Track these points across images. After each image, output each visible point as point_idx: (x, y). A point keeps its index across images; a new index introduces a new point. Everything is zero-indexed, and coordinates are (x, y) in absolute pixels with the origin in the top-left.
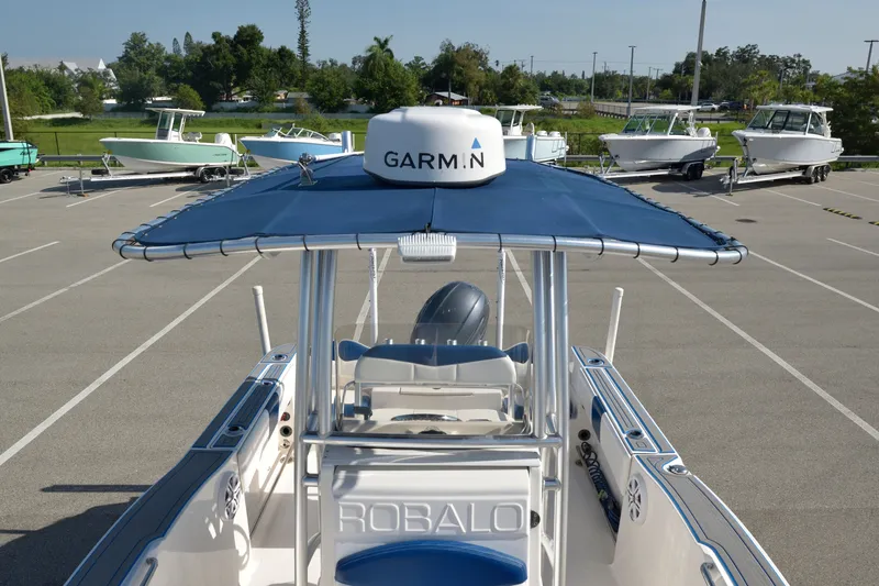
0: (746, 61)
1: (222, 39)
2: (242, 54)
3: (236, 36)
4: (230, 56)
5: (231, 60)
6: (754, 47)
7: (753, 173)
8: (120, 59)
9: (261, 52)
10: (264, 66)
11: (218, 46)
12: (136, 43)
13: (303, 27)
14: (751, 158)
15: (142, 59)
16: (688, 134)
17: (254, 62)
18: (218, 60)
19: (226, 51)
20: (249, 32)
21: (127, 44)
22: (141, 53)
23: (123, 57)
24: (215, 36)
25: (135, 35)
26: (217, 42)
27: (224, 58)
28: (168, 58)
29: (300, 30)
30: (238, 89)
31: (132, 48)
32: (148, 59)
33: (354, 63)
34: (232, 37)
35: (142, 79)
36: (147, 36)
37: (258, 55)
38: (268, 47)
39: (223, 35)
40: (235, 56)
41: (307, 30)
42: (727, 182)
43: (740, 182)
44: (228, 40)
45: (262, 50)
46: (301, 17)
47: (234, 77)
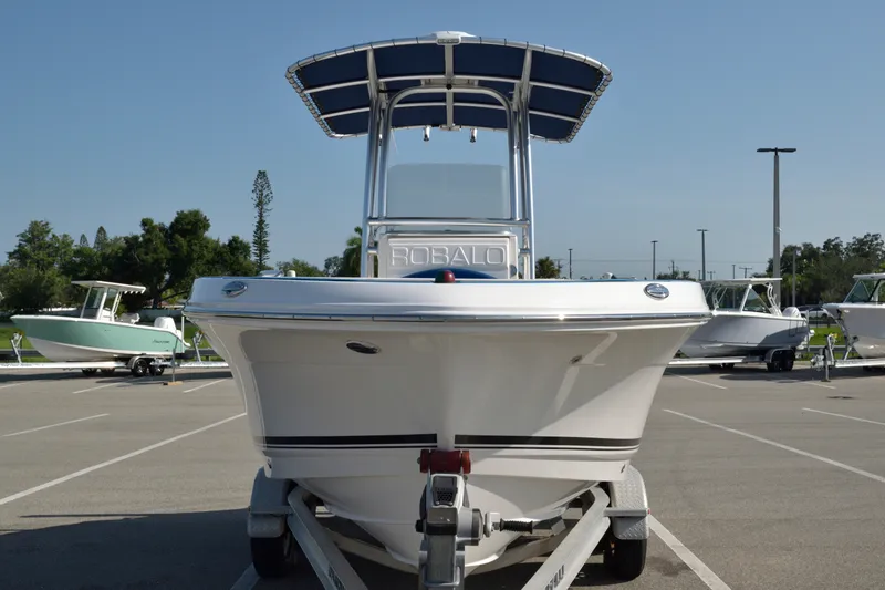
0: (866, 255)
1: (154, 228)
2: (181, 246)
3: (173, 225)
4: (162, 248)
5: (164, 253)
6: (876, 237)
7: (855, 356)
8: (11, 255)
9: (205, 243)
10: (208, 262)
11: (147, 237)
12: (36, 234)
13: (261, 215)
14: (851, 336)
15: (42, 255)
16: (768, 312)
17: (195, 256)
18: (147, 254)
19: (157, 243)
20: (192, 219)
21: (23, 235)
22: (40, 247)
23: (15, 252)
24: (145, 223)
25: (34, 225)
26: (148, 232)
27: (155, 251)
28: (78, 253)
29: (257, 220)
30: (169, 292)
31: (29, 241)
32: (49, 255)
33: (327, 266)
34: (167, 224)
35: (39, 279)
36: (50, 226)
37: (201, 246)
38: (215, 238)
39: (156, 222)
40: (169, 248)
41: (267, 220)
42: (821, 364)
43: (838, 365)
44: (162, 229)
45: (207, 241)
46: (260, 204)
47: (167, 276)
